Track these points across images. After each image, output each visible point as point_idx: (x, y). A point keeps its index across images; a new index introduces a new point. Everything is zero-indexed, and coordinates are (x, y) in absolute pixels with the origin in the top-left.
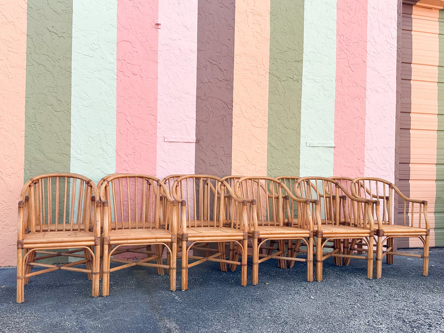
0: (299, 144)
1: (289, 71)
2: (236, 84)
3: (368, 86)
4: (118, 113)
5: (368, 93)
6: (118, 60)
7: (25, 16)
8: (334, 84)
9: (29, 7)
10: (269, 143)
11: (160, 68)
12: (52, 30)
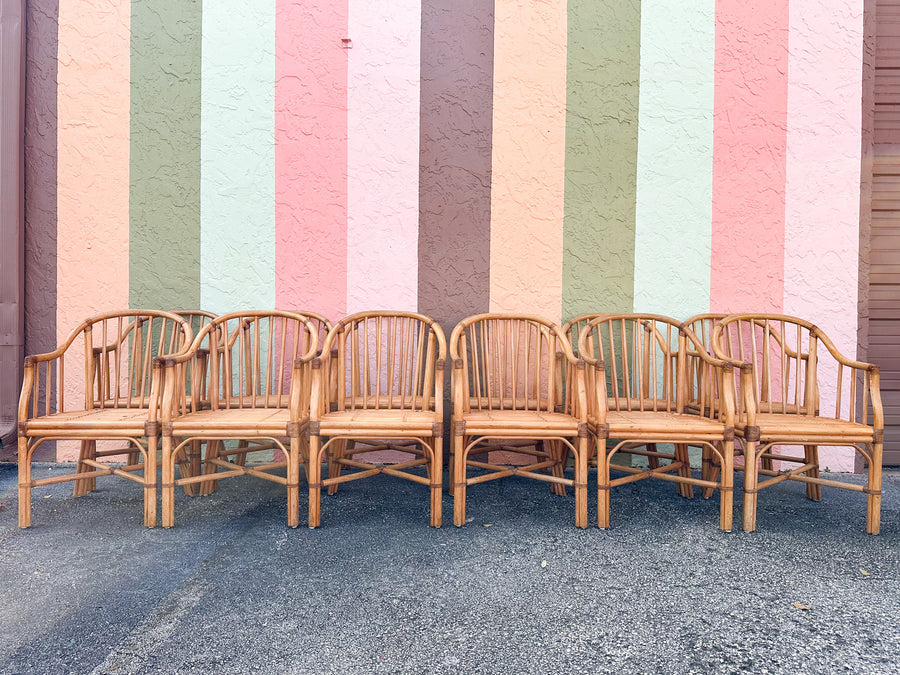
0: (633, 249)
1: (608, 105)
2: (497, 139)
3: (791, 123)
4: (279, 204)
5: (791, 138)
6: (278, 111)
7: (127, 52)
8: (710, 125)
9: (134, 37)
10: (567, 250)
11: (353, 119)
12: (169, 70)
